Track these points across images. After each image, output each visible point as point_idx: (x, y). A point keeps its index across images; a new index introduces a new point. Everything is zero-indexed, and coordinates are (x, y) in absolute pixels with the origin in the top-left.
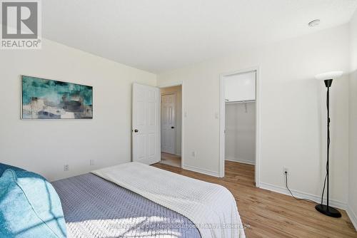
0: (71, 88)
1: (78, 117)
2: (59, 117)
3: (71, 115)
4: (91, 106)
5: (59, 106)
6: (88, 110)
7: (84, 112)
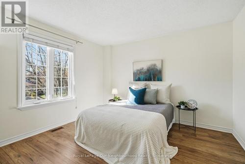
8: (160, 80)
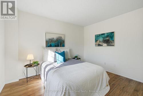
0: (106, 35)
1: (108, 45)
2: (102, 46)
3: (106, 45)
4: (113, 40)
5: (102, 42)
6: (112, 42)
7: (110, 43)
8: (64, 46)
